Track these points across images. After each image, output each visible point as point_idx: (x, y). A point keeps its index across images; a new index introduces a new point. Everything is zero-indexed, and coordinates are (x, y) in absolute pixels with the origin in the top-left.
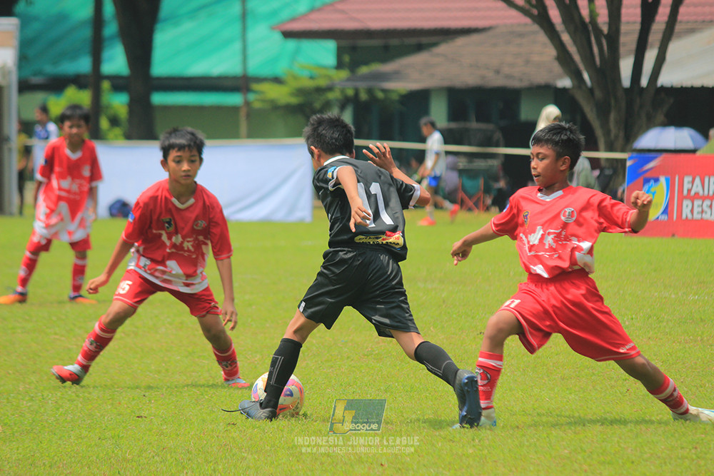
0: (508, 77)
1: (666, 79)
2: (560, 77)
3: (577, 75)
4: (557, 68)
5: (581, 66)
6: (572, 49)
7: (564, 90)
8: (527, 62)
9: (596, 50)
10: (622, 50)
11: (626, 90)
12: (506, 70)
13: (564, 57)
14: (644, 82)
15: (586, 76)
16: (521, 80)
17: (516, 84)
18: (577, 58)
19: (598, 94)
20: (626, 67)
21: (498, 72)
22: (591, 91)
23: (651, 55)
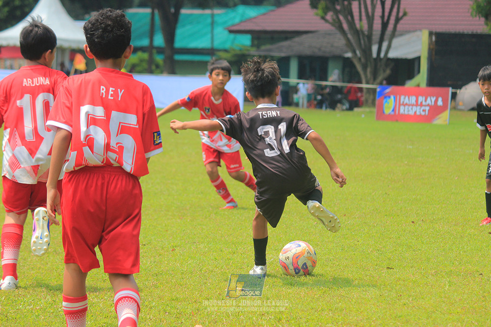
0: (324, 52)
1: (391, 55)
2: (346, 52)
3: (354, 52)
4: (346, 48)
5: (356, 48)
6: (352, 40)
7: (348, 58)
8: (332, 46)
9: (362, 42)
10: (373, 42)
11: (374, 59)
12: (323, 49)
13: (349, 44)
14: (382, 55)
15: (358, 52)
16: (329, 53)
17: (327, 55)
18: (354, 44)
19: (363, 60)
20: (375, 48)
21: (320, 49)
22: (360, 59)
23: (385, 45)
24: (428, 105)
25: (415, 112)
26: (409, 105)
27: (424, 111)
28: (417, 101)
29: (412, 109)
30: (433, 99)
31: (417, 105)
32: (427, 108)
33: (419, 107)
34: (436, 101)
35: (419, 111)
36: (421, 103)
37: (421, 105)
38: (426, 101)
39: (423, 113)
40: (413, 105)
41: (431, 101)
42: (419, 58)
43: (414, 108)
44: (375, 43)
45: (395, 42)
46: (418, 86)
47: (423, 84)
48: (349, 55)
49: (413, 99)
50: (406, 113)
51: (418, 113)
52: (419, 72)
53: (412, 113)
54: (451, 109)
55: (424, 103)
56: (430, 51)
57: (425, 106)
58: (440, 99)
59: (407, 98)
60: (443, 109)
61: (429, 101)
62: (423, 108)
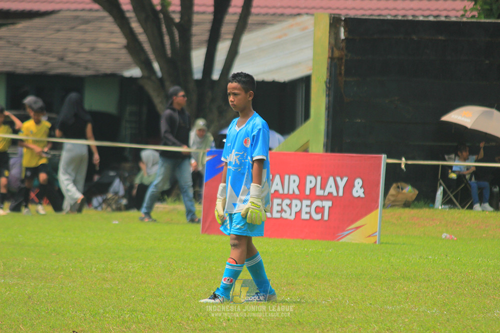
0: (72, 64)
2: (128, 66)
3: (146, 65)
4: (125, 57)
5: (152, 56)
6: (143, 38)
7: (132, 80)
8: (93, 49)
9: (167, 39)
10: (194, 40)
11: (197, 81)
12: (70, 57)
13: (133, 46)
14: (216, 76)
15: (156, 66)
16: (86, 68)
17: (81, 72)
18: (147, 47)
20: (198, 57)
21: (61, 59)
22: (161, 80)
23: (223, 48)
24: (330, 197)
25: (298, 214)
26: (283, 197)
27: (319, 210)
28: (302, 186)
29: (290, 206)
30: (342, 183)
31: (301, 197)
32: (327, 204)
33: (306, 202)
34: (349, 186)
35: (306, 210)
36: (313, 190)
37: (313, 197)
38: (323, 187)
39: (317, 217)
40: (292, 197)
41: (335, 186)
42: (306, 81)
43: (295, 202)
44: (200, 44)
45: (248, 40)
46: (305, 149)
47: (318, 146)
48: (135, 72)
49: (292, 183)
50: (276, 215)
51: (305, 216)
52: (307, 116)
53: (289, 215)
54: (384, 206)
55: (319, 192)
56: (334, 64)
57: (322, 198)
58: (358, 182)
59: (277, 178)
60: (364, 207)
61: (330, 188)
62: (318, 203)
